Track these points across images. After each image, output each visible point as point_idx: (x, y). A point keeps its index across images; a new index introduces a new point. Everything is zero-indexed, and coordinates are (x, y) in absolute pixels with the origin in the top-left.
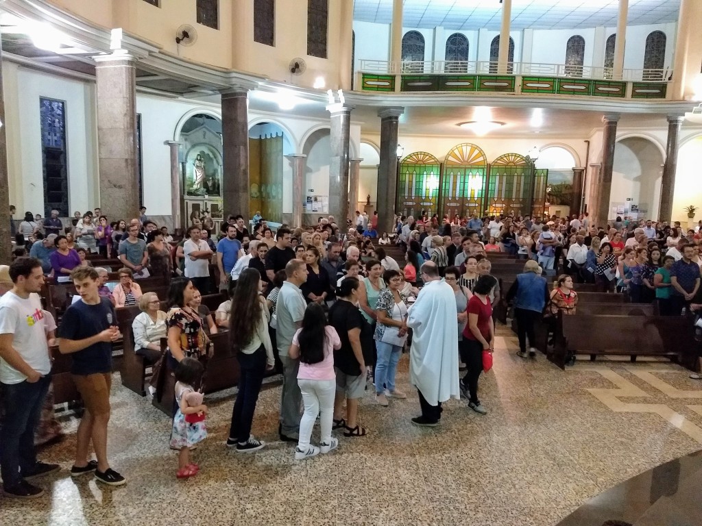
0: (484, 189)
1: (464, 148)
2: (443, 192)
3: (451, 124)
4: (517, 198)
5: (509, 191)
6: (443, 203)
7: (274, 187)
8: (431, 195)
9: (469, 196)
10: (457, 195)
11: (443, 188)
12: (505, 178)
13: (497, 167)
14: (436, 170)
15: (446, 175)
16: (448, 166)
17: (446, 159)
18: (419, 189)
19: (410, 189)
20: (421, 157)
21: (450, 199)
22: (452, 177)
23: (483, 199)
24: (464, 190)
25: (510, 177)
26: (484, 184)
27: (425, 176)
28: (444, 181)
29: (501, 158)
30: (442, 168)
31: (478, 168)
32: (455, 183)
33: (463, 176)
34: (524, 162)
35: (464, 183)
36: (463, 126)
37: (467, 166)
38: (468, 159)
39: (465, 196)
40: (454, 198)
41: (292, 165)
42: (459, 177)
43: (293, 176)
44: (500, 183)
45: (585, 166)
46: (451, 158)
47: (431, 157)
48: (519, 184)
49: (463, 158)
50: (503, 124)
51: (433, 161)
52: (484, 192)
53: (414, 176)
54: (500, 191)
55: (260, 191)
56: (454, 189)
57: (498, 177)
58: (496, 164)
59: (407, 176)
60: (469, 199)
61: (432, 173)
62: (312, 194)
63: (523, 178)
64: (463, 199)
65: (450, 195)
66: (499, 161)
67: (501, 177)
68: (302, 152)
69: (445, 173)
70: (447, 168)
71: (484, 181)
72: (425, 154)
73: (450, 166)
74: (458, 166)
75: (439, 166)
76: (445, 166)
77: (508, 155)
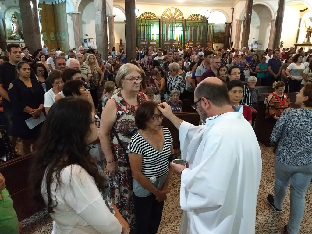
0: (183, 34)
1: (172, 10)
2: (162, 36)
4: (199, 39)
5: (195, 35)
6: (161, 42)
7: (63, 34)
8: (155, 38)
9: (175, 38)
10: (169, 38)
11: (162, 34)
12: (193, 28)
13: (189, 21)
14: (157, 24)
15: (163, 26)
16: (163, 21)
17: (162, 17)
18: (148, 35)
19: (144, 35)
20: (148, 15)
21: (165, 40)
22: (166, 27)
23: (182, 40)
24: (172, 35)
25: (196, 27)
26: (183, 31)
27: (151, 27)
28: (162, 30)
29: (191, 16)
30: (161, 22)
31: (179, 22)
32: (167, 31)
33: (172, 27)
34: (202, 19)
35: (172, 31)
37: (174, 21)
38: (174, 17)
39: (173, 38)
40: (167, 39)
41: (72, 19)
42: (169, 27)
43: (74, 25)
44: (191, 30)
45: (231, 22)
46: (165, 16)
47: (154, 15)
48: (200, 31)
49: (171, 16)
51: (155, 17)
52: (183, 36)
53: (146, 26)
54: (191, 35)
55: (56, 37)
56: (167, 34)
57: (189, 27)
58: (189, 20)
59: (142, 26)
60: (175, 40)
61: (155, 25)
62: (87, 38)
63: (202, 28)
64: (172, 40)
65: (165, 38)
66: (190, 18)
67: (191, 27)
68: (77, 11)
69: (162, 25)
70: (163, 22)
71: (183, 30)
72: (151, 14)
73: (165, 21)
74: (169, 21)
75: (159, 21)
76: (162, 21)
77: (194, 15)
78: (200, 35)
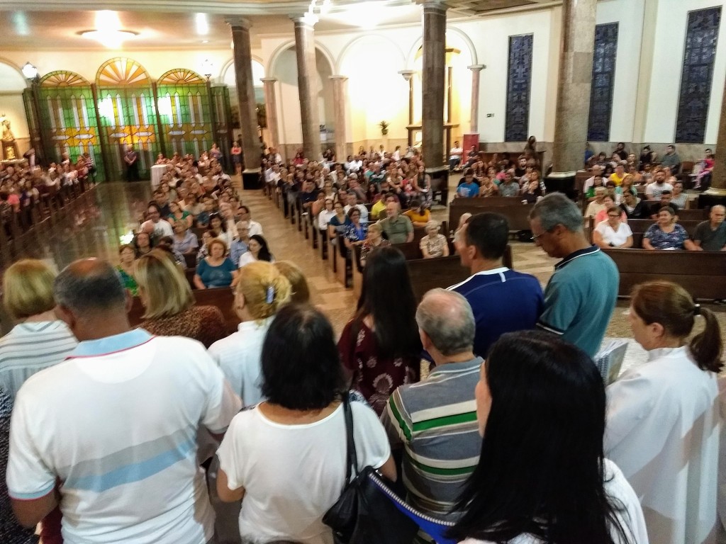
0: (154, 114)
1: (118, 64)
2: (102, 119)
3: (69, 33)
4: (198, 123)
5: (186, 114)
6: (105, 134)
8: (87, 125)
9: (137, 123)
10: (122, 122)
12: (176, 100)
14: (87, 94)
15: (102, 99)
16: (102, 87)
17: (97, 78)
18: (69, 119)
20: (62, 77)
21: (114, 128)
23: (156, 126)
24: (129, 117)
25: (183, 97)
26: (154, 108)
27: (73, 101)
29: (167, 75)
30: (95, 90)
31: (142, 88)
33: (124, 99)
34: (196, 79)
35: (127, 107)
36: (85, 36)
37: (127, 87)
38: (126, 78)
39: (132, 123)
40: (119, 127)
42: (119, 100)
44: (173, 105)
46: (103, 77)
47: (77, 76)
48: (195, 106)
49: (119, 76)
50: (136, 34)
51: (80, 81)
52: (155, 117)
53: (60, 102)
54: (175, 115)
56: (116, 115)
58: (163, 83)
59: (50, 102)
60: (138, 127)
61: (83, 97)
63: (199, 98)
64: (131, 128)
66: (166, 79)
67: (172, 98)
69: (99, 96)
70: (101, 89)
71: (153, 104)
72: (68, 73)
73: (105, 87)
74: (115, 87)
75: (90, 87)
76: (98, 87)
77: (175, 71)
78: (196, 115)
